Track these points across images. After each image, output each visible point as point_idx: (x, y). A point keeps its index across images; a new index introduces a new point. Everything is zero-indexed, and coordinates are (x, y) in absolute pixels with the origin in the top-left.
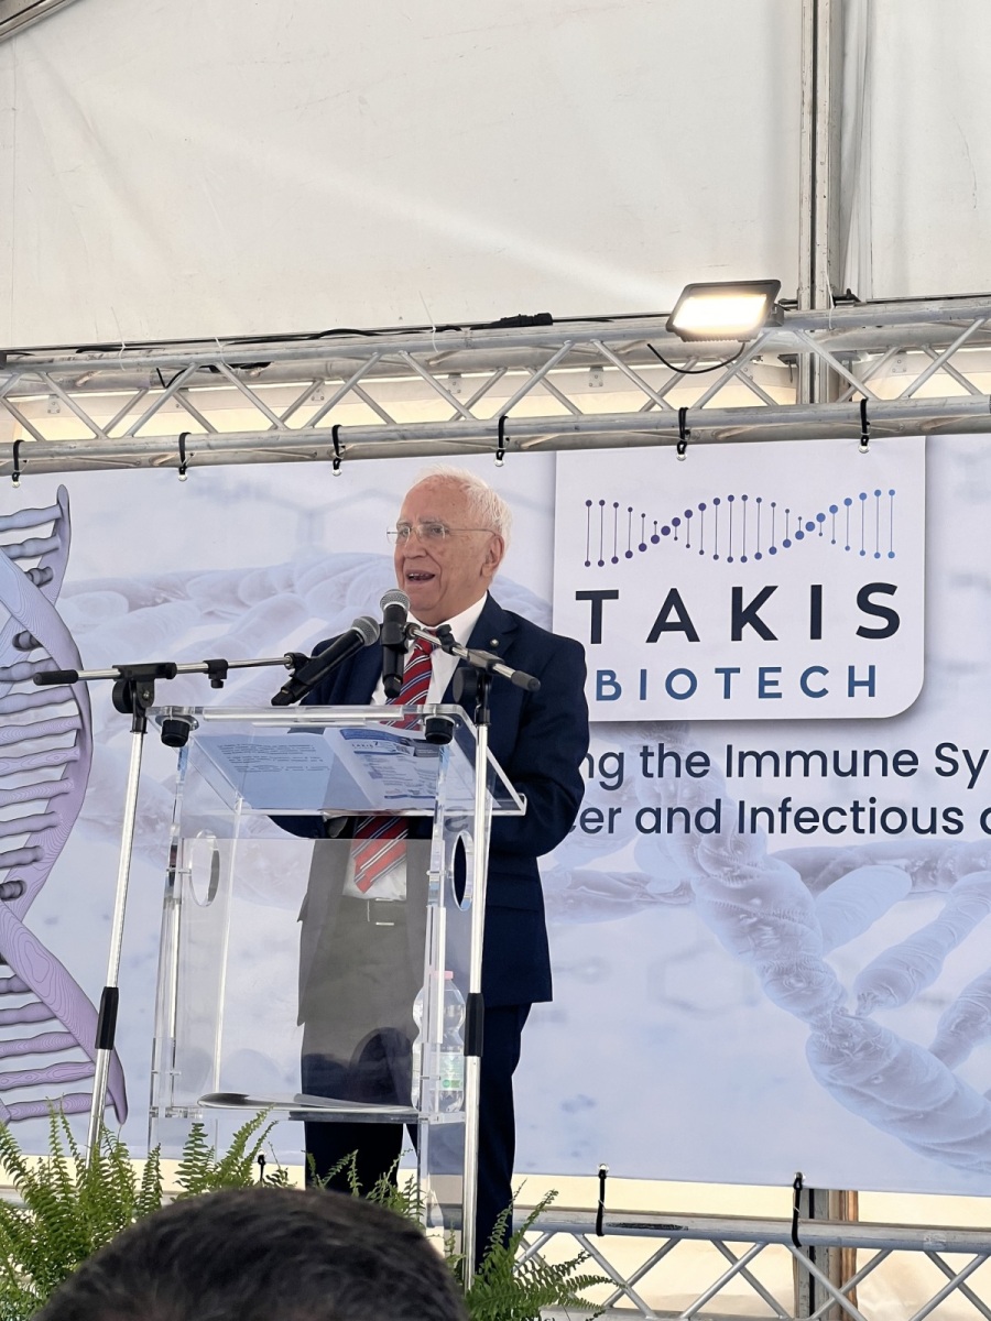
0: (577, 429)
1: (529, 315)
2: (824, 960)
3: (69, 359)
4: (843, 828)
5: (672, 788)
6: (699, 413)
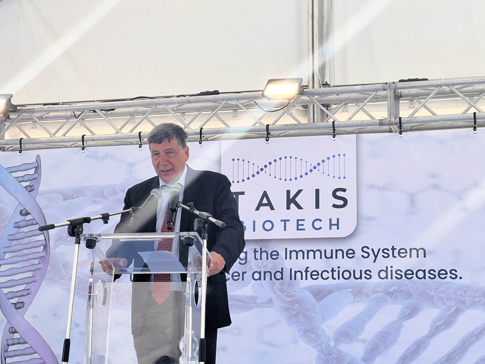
0: (229, 133)
1: (210, 91)
2: (322, 326)
3: (40, 108)
4: (328, 278)
5: (265, 264)
6: (274, 126)
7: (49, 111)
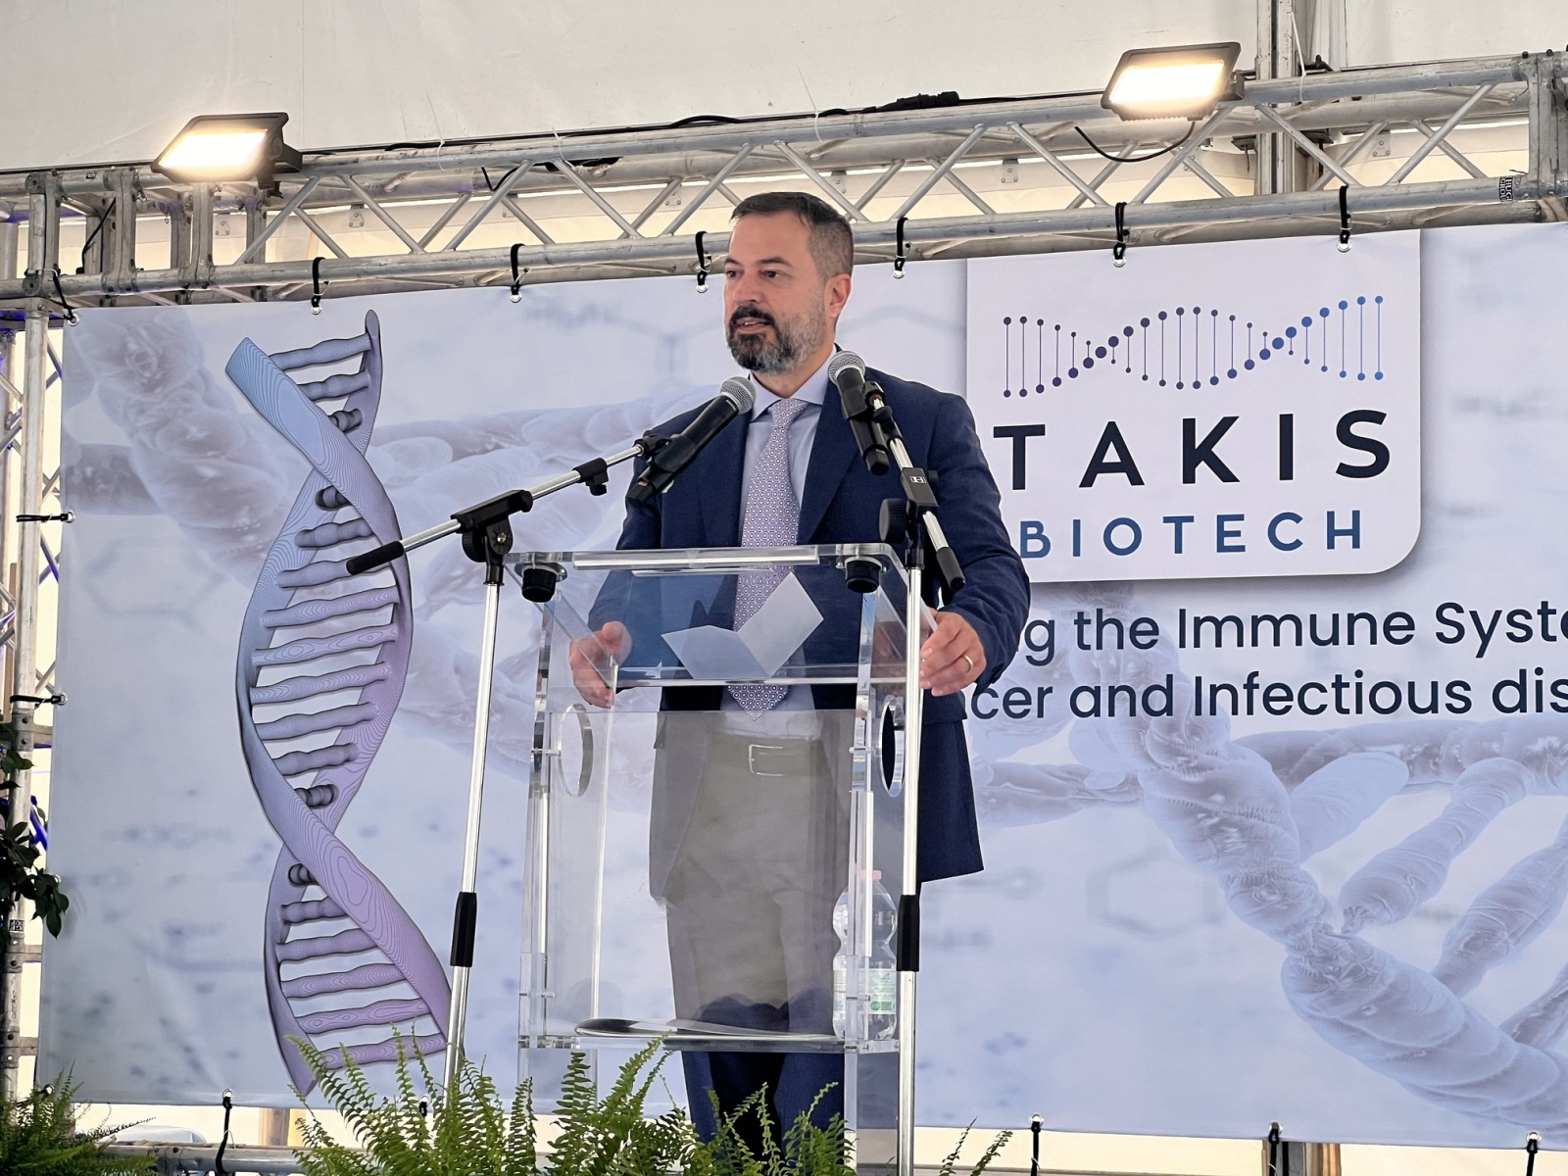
0: (992, 231)
1: (930, 95)
2: (1303, 867)
3: (377, 158)
4: (1323, 708)
5: (1113, 662)
6: (1140, 209)
7: (404, 170)
